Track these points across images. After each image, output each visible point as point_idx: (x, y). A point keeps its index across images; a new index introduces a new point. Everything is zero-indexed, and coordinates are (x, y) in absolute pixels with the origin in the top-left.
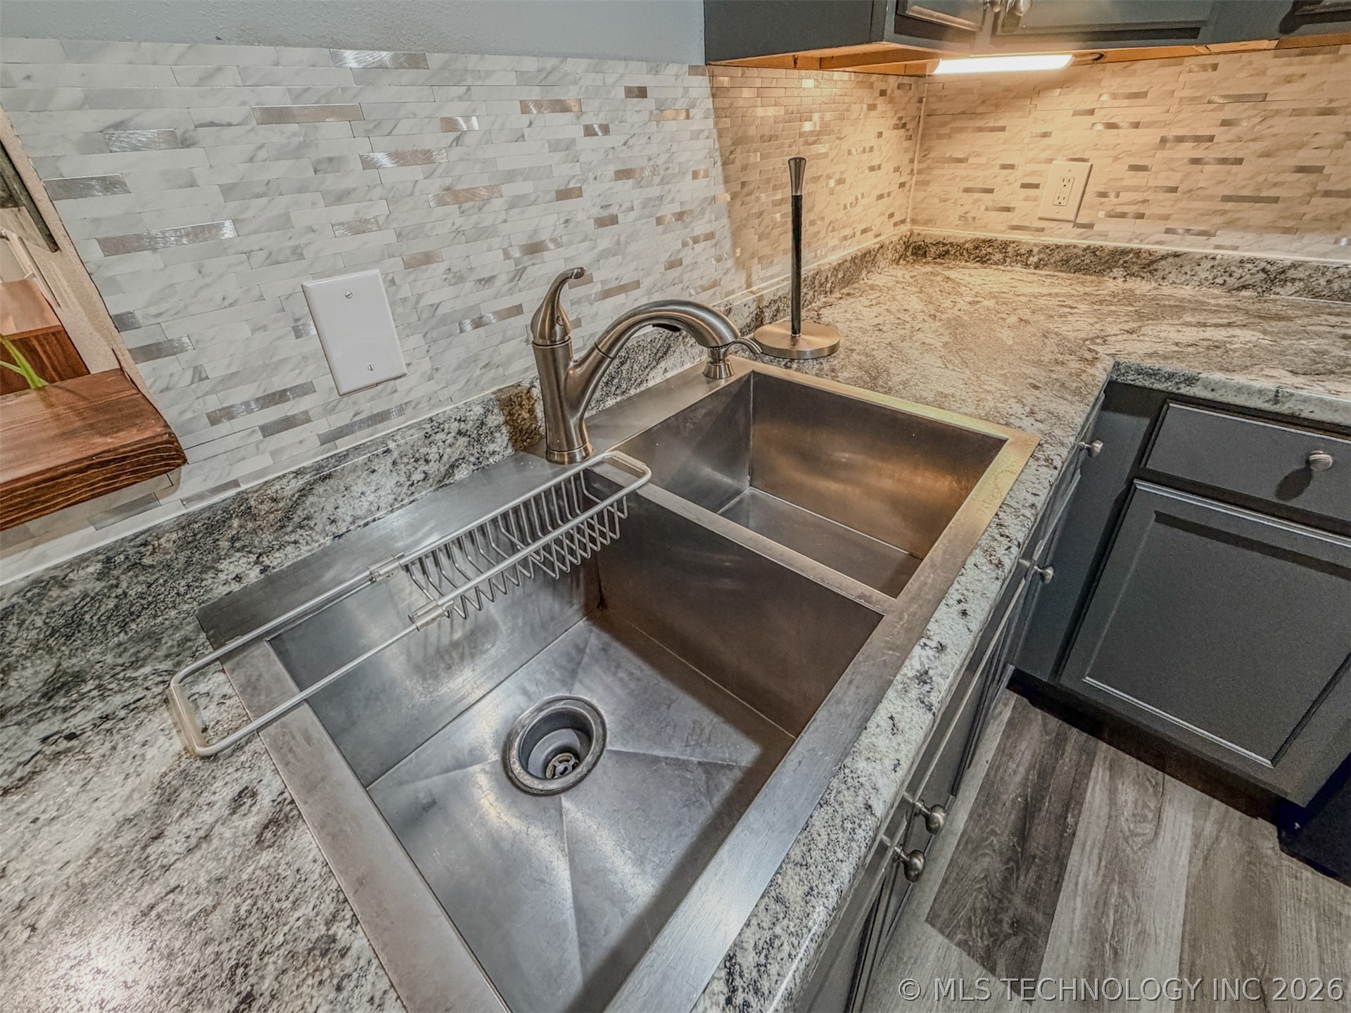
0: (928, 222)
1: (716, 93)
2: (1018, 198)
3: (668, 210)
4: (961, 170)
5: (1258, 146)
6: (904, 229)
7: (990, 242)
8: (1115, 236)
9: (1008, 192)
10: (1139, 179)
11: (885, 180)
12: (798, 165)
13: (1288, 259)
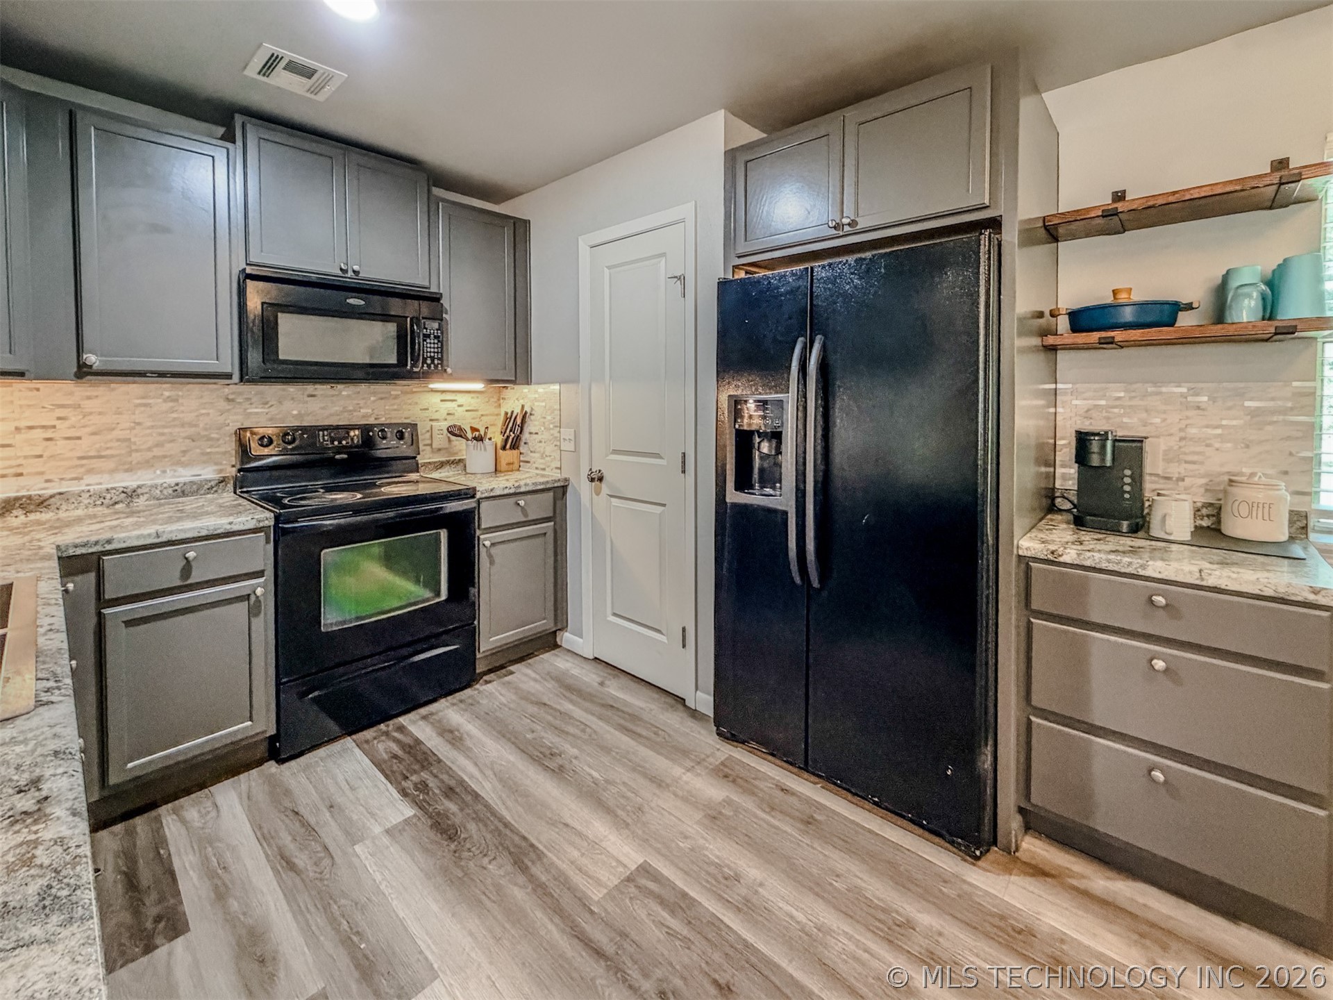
5: (88, 430)
13: (134, 484)
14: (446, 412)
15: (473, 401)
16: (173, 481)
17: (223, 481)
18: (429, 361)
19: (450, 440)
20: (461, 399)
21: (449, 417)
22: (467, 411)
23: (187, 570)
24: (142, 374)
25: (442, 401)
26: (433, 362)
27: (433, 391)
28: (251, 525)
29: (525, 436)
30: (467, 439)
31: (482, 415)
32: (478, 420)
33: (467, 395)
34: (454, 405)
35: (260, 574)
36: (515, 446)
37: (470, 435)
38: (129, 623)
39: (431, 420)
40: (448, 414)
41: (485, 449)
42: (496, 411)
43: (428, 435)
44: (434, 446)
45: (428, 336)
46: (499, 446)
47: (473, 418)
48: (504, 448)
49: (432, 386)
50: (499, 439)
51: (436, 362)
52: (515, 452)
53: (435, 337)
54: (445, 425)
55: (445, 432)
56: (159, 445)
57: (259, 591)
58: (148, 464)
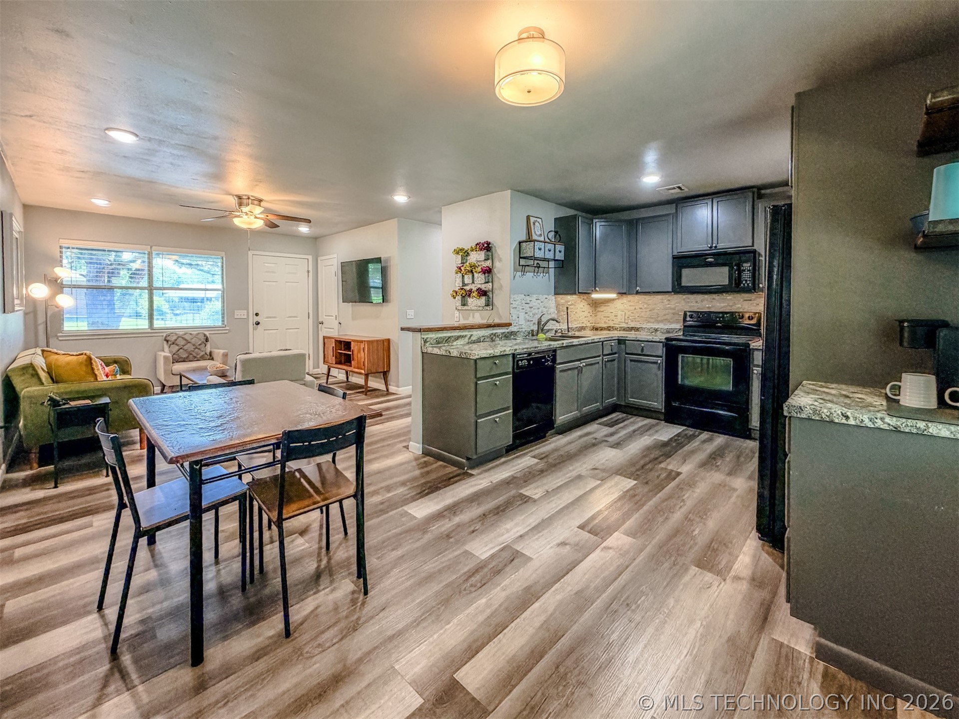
0: (598, 323)
1: (555, 298)
2: (614, 318)
3: (549, 313)
4: (603, 313)
5: (648, 310)
6: (593, 325)
7: (610, 327)
8: (632, 325)
9: (612, 317)
10: (632, 315)
11: (586, 314)
12: (567, 308)
13: (657, 327)
16: (666, 327)
17: (680, 329)
18: (744, 282)
23: (642, 350)
24: (649, 292)
26: (746, 283)
28: (658, 340)
35: (661, 357)
38: (631, 361)
45: (744, 270)
51: (748, 282)
53: (748, 271)
56: (665, 315)
57: (659, 361)
58: (662, 321)
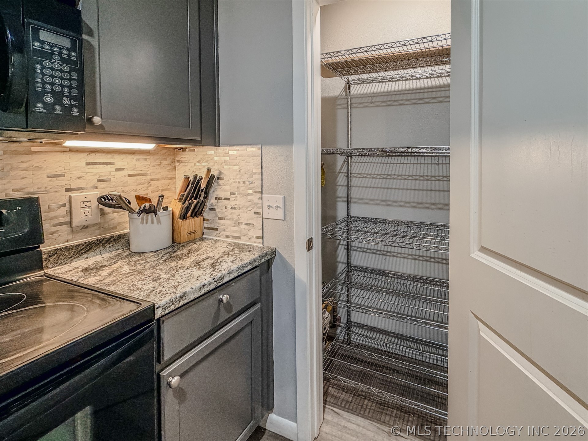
14: (96, 178)
15: (138, 164)
19: (103, 214)
20: (119, 161)
21: (100, 185)
22: (129, 176)
25: (88, 164)
27: (71, 150)
29: (211, 201)
30: (131, 211)
31: (152, 180)
32: (146, 185)
33: (130, 157)
34: (109, 168)
36: (197, 212)
37: (135, 205)
39: (67, 190)
40: (100, 181)
41: (159, 222)
42: (170, 174)
43: (63, 211)
44: (74, 224)
46: (177, 213)
47: (140, 184)
48: (184, 217)
49: (70, 143)
50: (176, 207)
52: (198, 220)
54: (93, 195)
55: (95, 203)
